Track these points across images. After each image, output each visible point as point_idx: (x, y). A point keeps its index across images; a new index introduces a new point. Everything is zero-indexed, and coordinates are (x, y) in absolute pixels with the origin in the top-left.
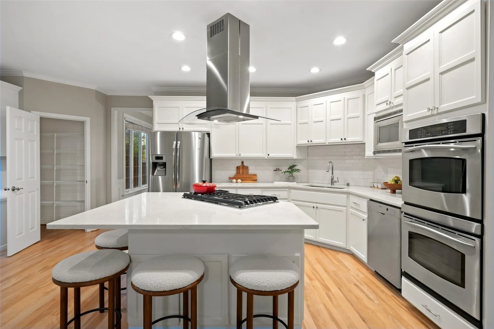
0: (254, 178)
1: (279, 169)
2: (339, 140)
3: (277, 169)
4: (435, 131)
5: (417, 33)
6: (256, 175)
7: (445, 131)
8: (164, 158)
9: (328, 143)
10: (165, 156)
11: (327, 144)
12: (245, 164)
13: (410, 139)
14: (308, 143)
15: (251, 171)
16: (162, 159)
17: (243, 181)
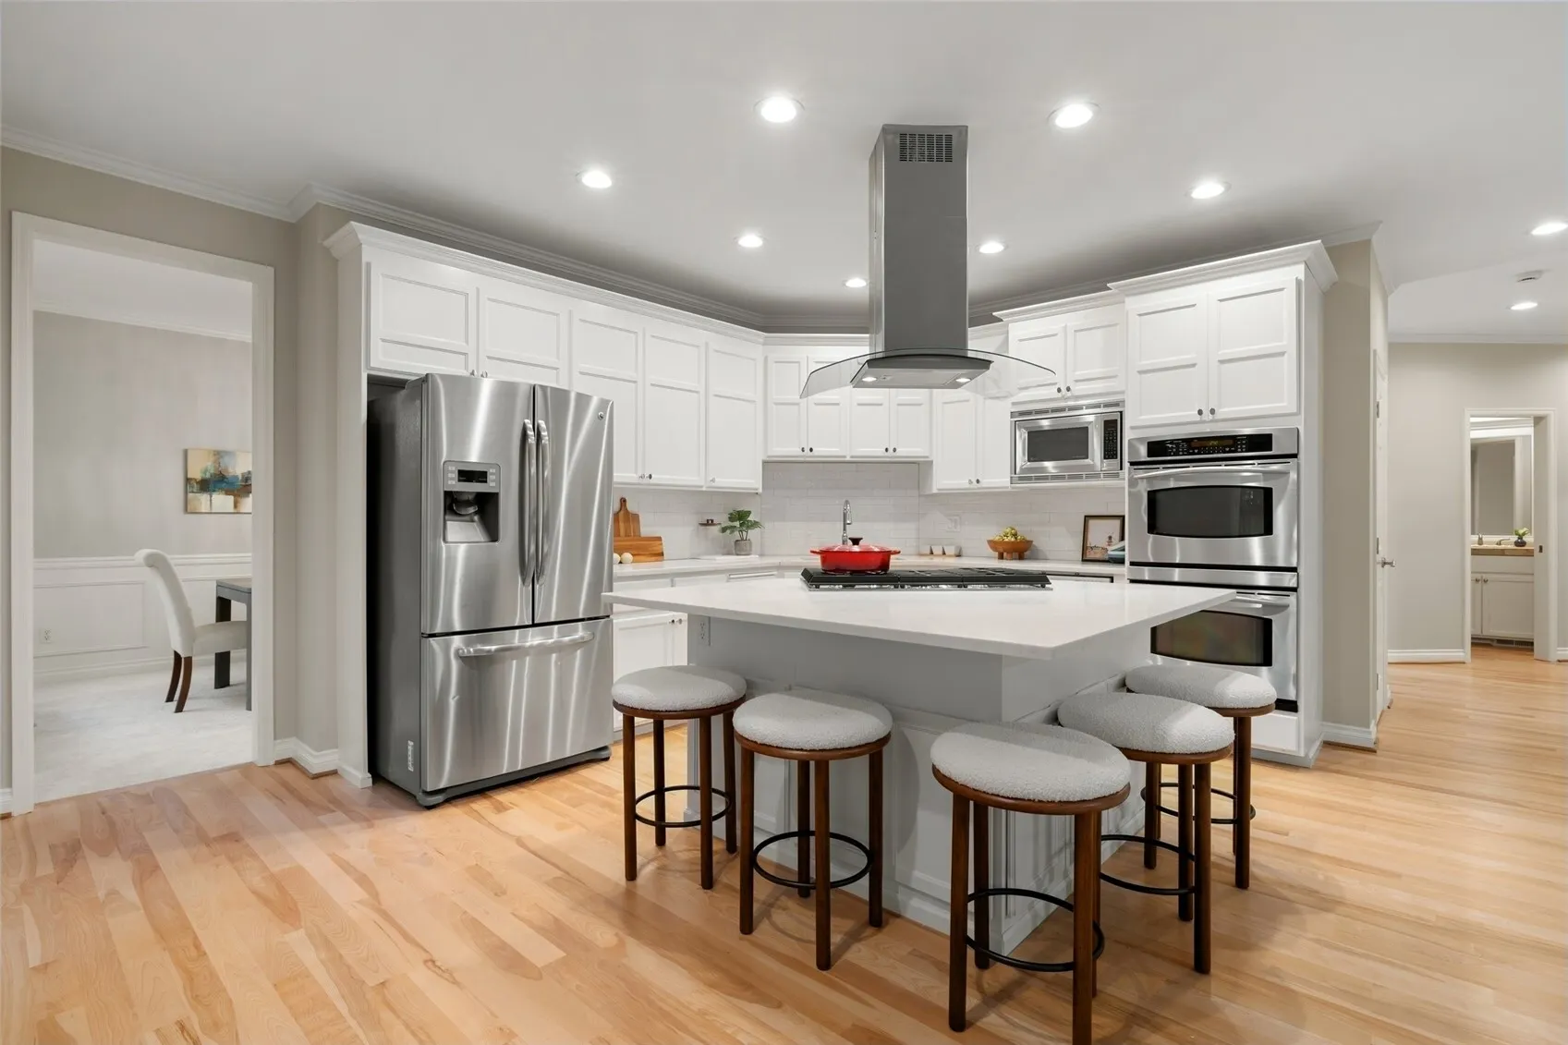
0: (655, 548)
1: (712, 521)
2: (879, 451)
3: (708, 521)
4: (1205, 447)
5: (1164, 286)
6: (659, 539)
7: (1230, 447)
8: (490, 477)
9: (852, 457)
10: (494, 471)
11: (848, 459)
12: (631, 507)
13: (1148, 456)
14: (802, 453)
15: (646, 530)
16: (486, 482)
17: (637, 558)
